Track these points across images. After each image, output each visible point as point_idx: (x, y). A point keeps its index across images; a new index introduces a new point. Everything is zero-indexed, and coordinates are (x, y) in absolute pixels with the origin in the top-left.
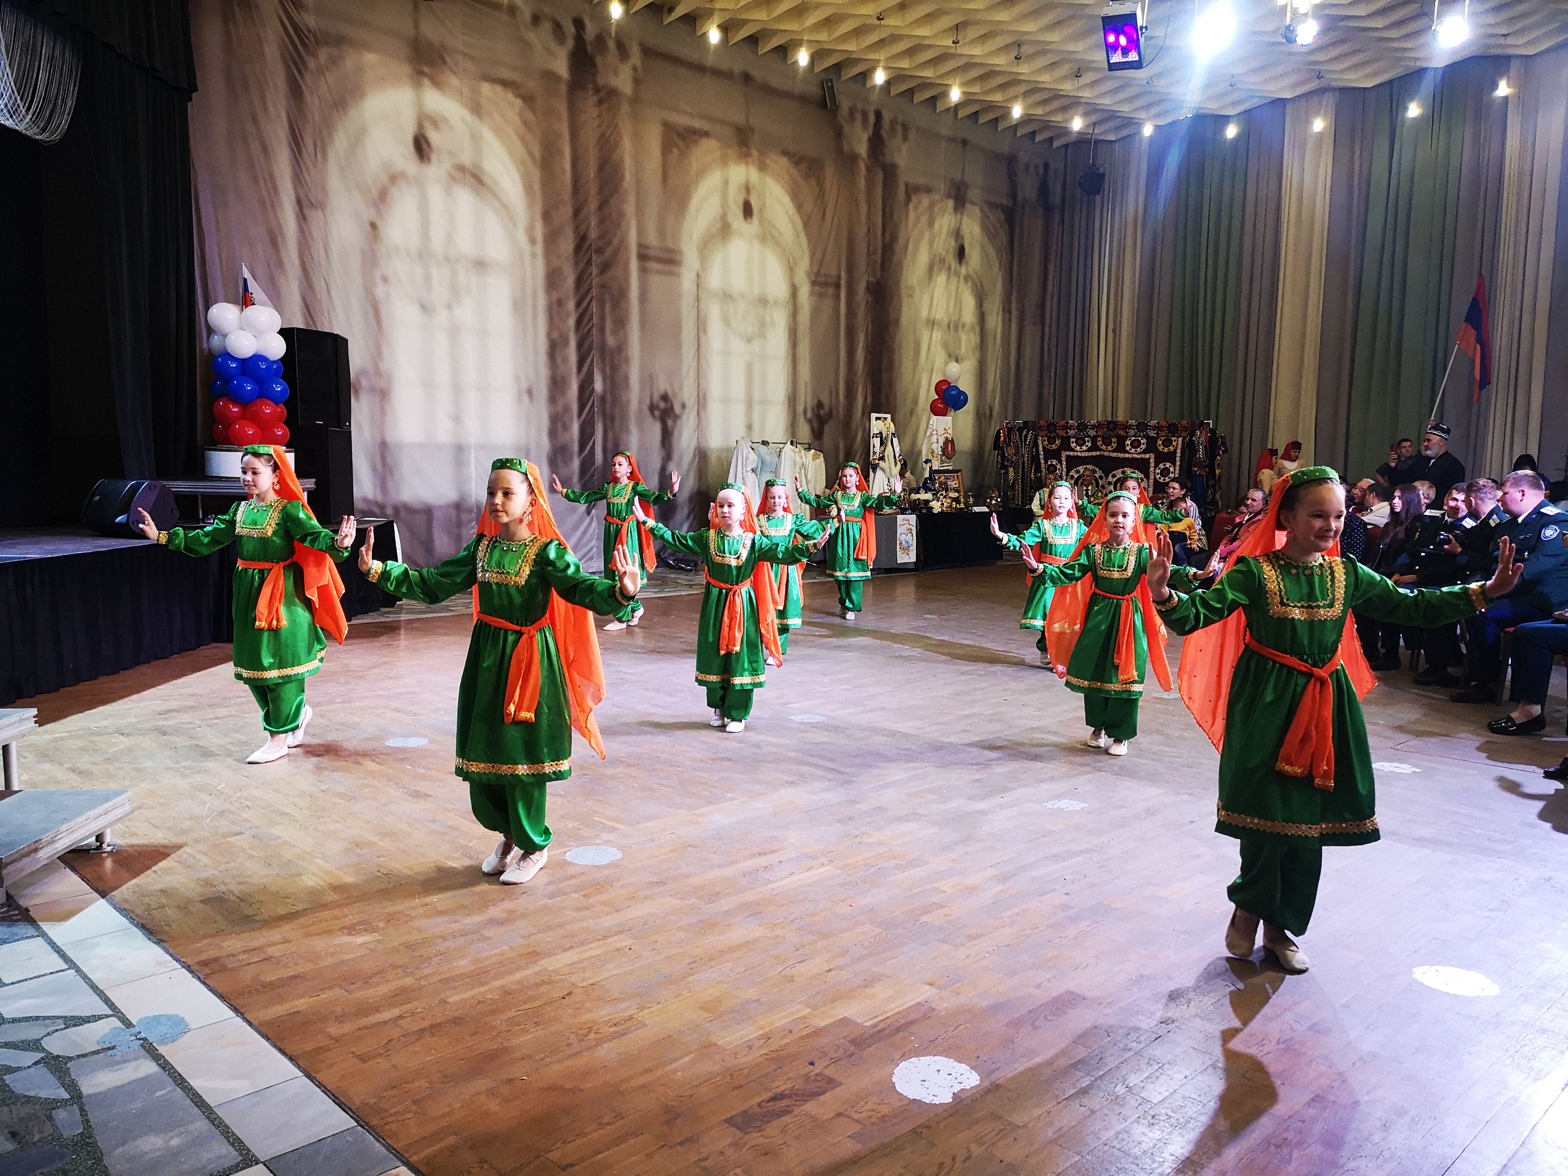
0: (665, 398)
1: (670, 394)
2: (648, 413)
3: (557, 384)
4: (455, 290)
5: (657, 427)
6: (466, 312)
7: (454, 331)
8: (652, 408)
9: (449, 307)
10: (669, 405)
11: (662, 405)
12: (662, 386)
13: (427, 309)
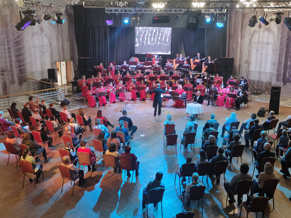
9: (261, 50)
13: (257, 51)
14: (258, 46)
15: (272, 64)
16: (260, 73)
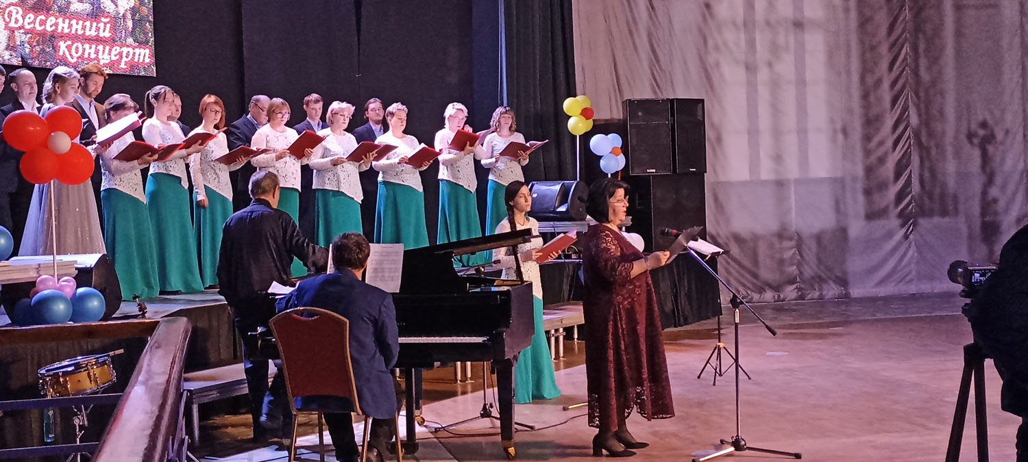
0: (984, 125)
1: (990, 122)
2: (965, 141)
3: (871, 122)
4: (775, 50)
5: (977, 153)
6: (786, 67)
7: (775, 85)
8: (970, 136)
9: (770, 65)
10: (989, 133)
11: (981, 132)
12: (980, 114)
13: (750, 68)
14: (751, 43)
15: (835, 131)
16: (780, 184)
